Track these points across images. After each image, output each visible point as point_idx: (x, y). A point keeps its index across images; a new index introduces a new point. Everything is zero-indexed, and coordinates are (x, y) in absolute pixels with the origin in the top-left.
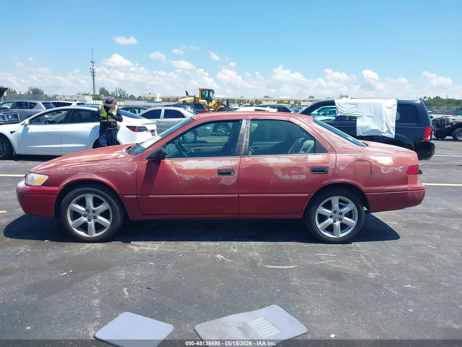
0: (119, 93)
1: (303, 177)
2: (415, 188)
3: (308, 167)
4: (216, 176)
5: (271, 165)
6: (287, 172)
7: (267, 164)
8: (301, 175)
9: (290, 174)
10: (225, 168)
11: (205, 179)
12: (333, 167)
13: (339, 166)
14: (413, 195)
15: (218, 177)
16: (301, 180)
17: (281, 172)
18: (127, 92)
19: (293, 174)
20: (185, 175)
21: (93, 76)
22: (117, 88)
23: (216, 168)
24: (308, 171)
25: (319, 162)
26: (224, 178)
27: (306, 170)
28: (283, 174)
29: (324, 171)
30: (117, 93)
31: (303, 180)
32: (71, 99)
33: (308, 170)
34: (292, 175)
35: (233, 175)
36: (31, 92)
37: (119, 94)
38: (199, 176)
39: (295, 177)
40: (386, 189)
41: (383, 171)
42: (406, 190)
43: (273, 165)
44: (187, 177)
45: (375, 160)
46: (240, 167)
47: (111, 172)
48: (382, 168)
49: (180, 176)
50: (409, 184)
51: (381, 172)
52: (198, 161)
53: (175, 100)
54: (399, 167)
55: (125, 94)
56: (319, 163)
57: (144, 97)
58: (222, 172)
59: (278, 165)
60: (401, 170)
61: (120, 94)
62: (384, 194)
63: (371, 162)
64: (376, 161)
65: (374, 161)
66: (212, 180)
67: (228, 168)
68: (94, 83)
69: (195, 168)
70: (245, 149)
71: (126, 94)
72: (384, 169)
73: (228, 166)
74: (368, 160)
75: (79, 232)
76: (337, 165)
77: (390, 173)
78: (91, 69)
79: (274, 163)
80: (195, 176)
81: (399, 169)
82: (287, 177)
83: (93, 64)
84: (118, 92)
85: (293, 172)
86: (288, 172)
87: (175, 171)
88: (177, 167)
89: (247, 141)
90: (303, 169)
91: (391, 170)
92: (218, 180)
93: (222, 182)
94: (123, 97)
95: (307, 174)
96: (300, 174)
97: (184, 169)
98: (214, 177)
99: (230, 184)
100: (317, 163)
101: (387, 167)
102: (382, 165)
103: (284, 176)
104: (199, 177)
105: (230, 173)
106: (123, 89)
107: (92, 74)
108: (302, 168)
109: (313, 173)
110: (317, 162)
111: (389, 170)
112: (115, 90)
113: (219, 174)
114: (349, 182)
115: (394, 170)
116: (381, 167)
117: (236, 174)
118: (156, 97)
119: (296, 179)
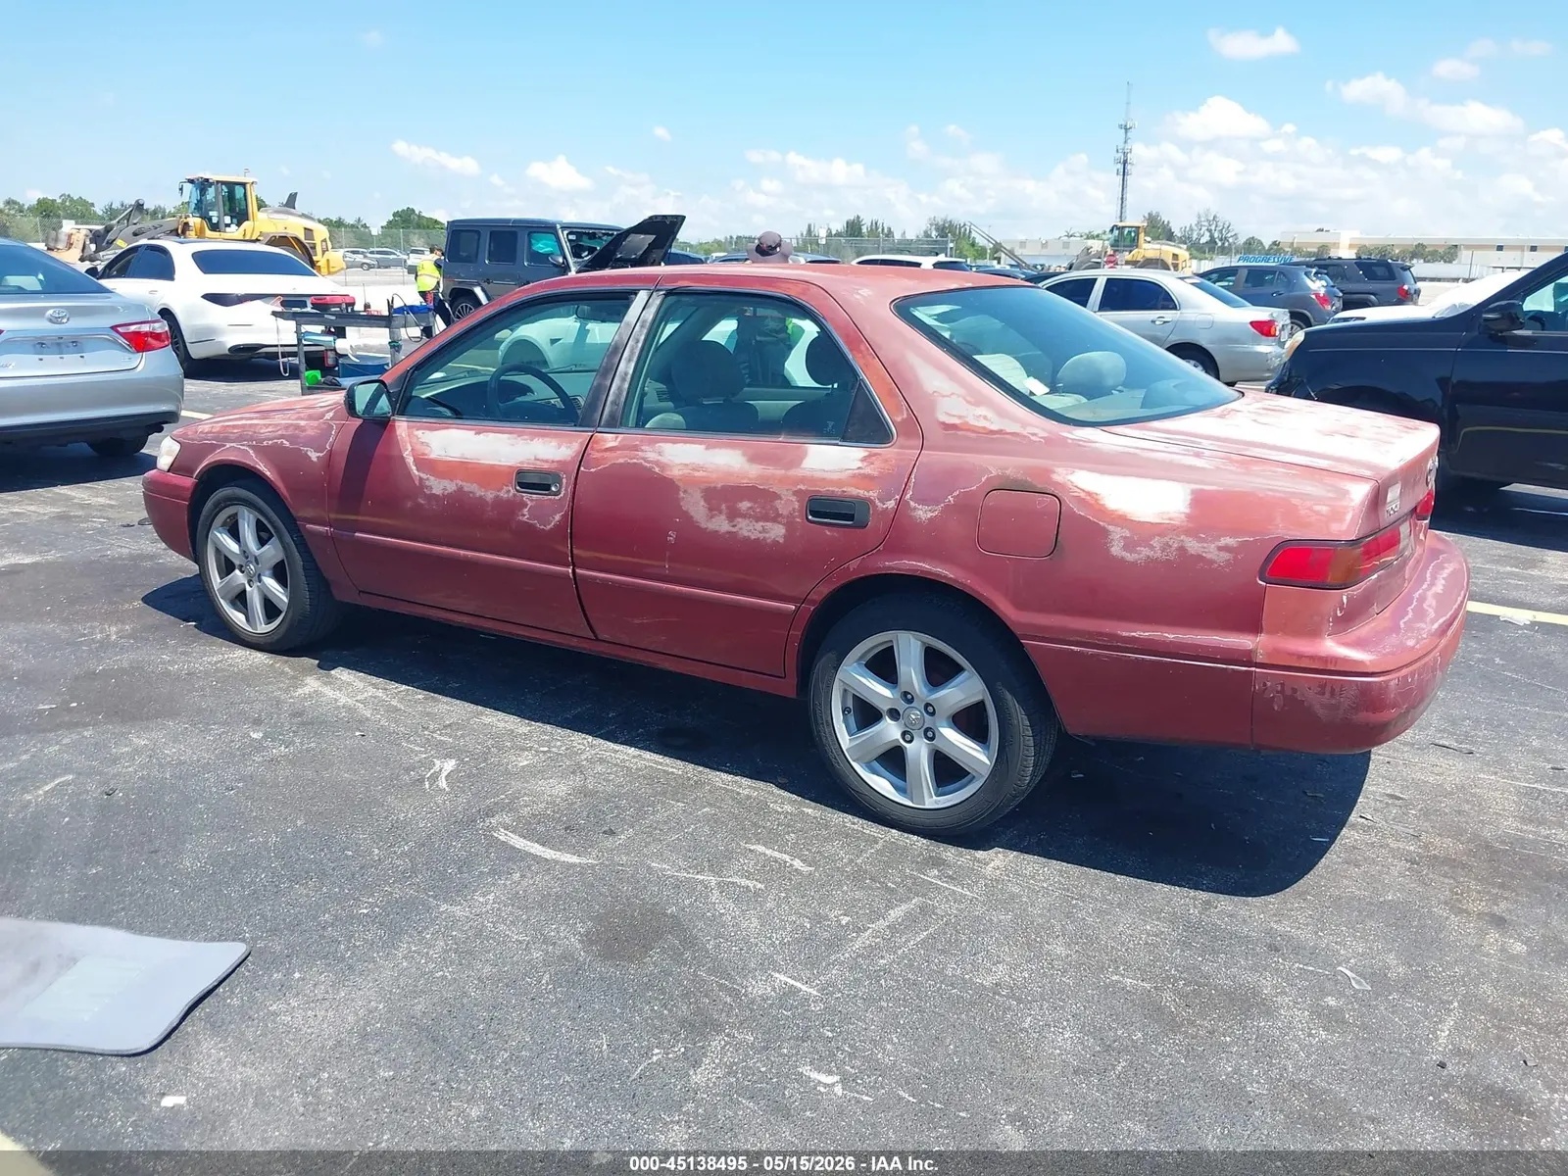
0: (1210, 231)
1: (776, 532)
2: (1300, 656)
3: (797, 493)
4: (509, 492)
5: (675, 473)
6: (723, 507)
7: (663, 466)
8: (769, 525)
9: (733, 515)
10: (540, 465)
11: (481, 497)
12: (891, 504)
13: (912, 503)
14: (1288, 692)
15: (514, 495)
16: (769, 541)
17: (702, 503)
18: (1236, 228)
19: (744, 516)
20: (432, 478)
21: (1124, 175)
22: (1201, 212)
23: (511, 463)
24: (794, 509)
25: (843, 476)
26: (532, 500)
27: (789, 504)
28: (710, 510)
29: (851, 517)
30: (1202, 232)
31: (775, 543)
32: (1044, 252)
33: (797, 505)
34: (740, 520)
35: (556, 494)
36: (934, 234)
37: (1207, 234)
38: (468, 487)
39: (748, 529)
40: (1124, 634)
41: (1116, 550)
42: (1246, 658)
43: (681, 473)
44: (439, 486)
45: (1089, 493)
46: (582, 469)
48: (1117, 534)
49: (421, 479)
50: (1272, 632)
51: (1108, 551)
52: (473, 432)
53: (1412, 252)
54: (1218, 538)
55: (1229, 235)
56: (839, 483)
57: (1293, 243)
58: (533, 481)
59: (697, 474)
60: (1226, 556)
61: (1212, 236)
62: (1119, 659)
63: (1065, 499)
64: (1090, 501)
65: (1082, 495)
66: (498, 502)
67: (546, 466)
68: (1122, 198)
69: (459, 455)
70: (614, 403)
71: (1233, 234)
72: (1125, 538)
73: (547, 461)
74: (1051, 489)
75: (232, 613)
76: (908, 496)
77: (1156, 561)
78: (1117, 151)
79: (686, 465)
80: (457, 485)
81: (1213, 550)
82: (721, 524)
83: (1126, 133)
84: (1204, 229)
85: (745, 505)
86: (728, 508)
87: (410, 460)
88: (418, 447)
89: (626, 374)
90: (781, 498)
91: (1166, 547)
92: (513, 507)
93: (525, 515)
94: (1220, 244)
95: (790, 525)
96: (765, 518)
97: (433, 456)
98: (506, 496)
99: (549, 527)
100: (832, 482)
101: (1142, 532)
102: (1122, 520)
103: (711, 518)
104: (466, 489)
105: (547, 487)
106: (1226, 216)
107: (1120, 166)
108: (776, 496)
109: (810, 517)
110: (835, 476)
111: (1152, 548)
112: (1194, 222)
113: (521, 485)
114: (945, 577)
115: (1182, 549)
116: (1111, 528)
117: (564, 490)
118: (1335, 244)
119: (753, 537)
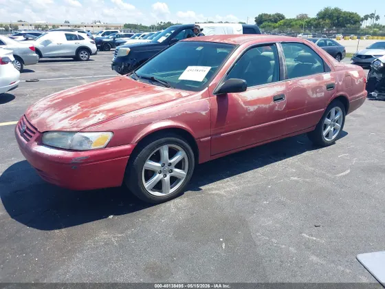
1: (323, 94)
4: (272, 103)
5: (305, 86)
7: (303, 86)
10: (279, 93)
11: (265, 107)
13: (339, 82)
15: (274, 103)
17: (311, 92)
19: (318, 93)
20: (249, 107)
23: (271, 95)
25: (330, 79)
26: (278, 104)
28: (313, 93)
29: (332, 87)
33: (325, 87)
35: (284, 100)
38: (261, 106)
41: (356, 83)
44: (252, 108)
46: (288, 91)
47: (186, 114)
48: (356, 80)
49: (246, 108)
52: (257, 89)
56: (330, 81)
58: (277, 98)
59: (309, 86)
60: (362, 80)
63: (351, 76)
66: (270, 108)
77: (359, 83)
79: (307, 84)
80: (258, 106)
85: (318, 90)
87: (242, 103)
88: (243, 98)
91: (359, 81)
92: (274, 107)
93: (277, 108)
95: (325, 91)
96: (321, 92)
97: (249, 100)
98: (271, 105)
99: (282, 109)
105: (282, 98)
108: (322, 86)
109: (327, 89)
113: (275, 100)
114: (343, 94)
117: (286, 98)
119: (319, 97)
